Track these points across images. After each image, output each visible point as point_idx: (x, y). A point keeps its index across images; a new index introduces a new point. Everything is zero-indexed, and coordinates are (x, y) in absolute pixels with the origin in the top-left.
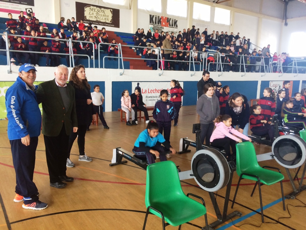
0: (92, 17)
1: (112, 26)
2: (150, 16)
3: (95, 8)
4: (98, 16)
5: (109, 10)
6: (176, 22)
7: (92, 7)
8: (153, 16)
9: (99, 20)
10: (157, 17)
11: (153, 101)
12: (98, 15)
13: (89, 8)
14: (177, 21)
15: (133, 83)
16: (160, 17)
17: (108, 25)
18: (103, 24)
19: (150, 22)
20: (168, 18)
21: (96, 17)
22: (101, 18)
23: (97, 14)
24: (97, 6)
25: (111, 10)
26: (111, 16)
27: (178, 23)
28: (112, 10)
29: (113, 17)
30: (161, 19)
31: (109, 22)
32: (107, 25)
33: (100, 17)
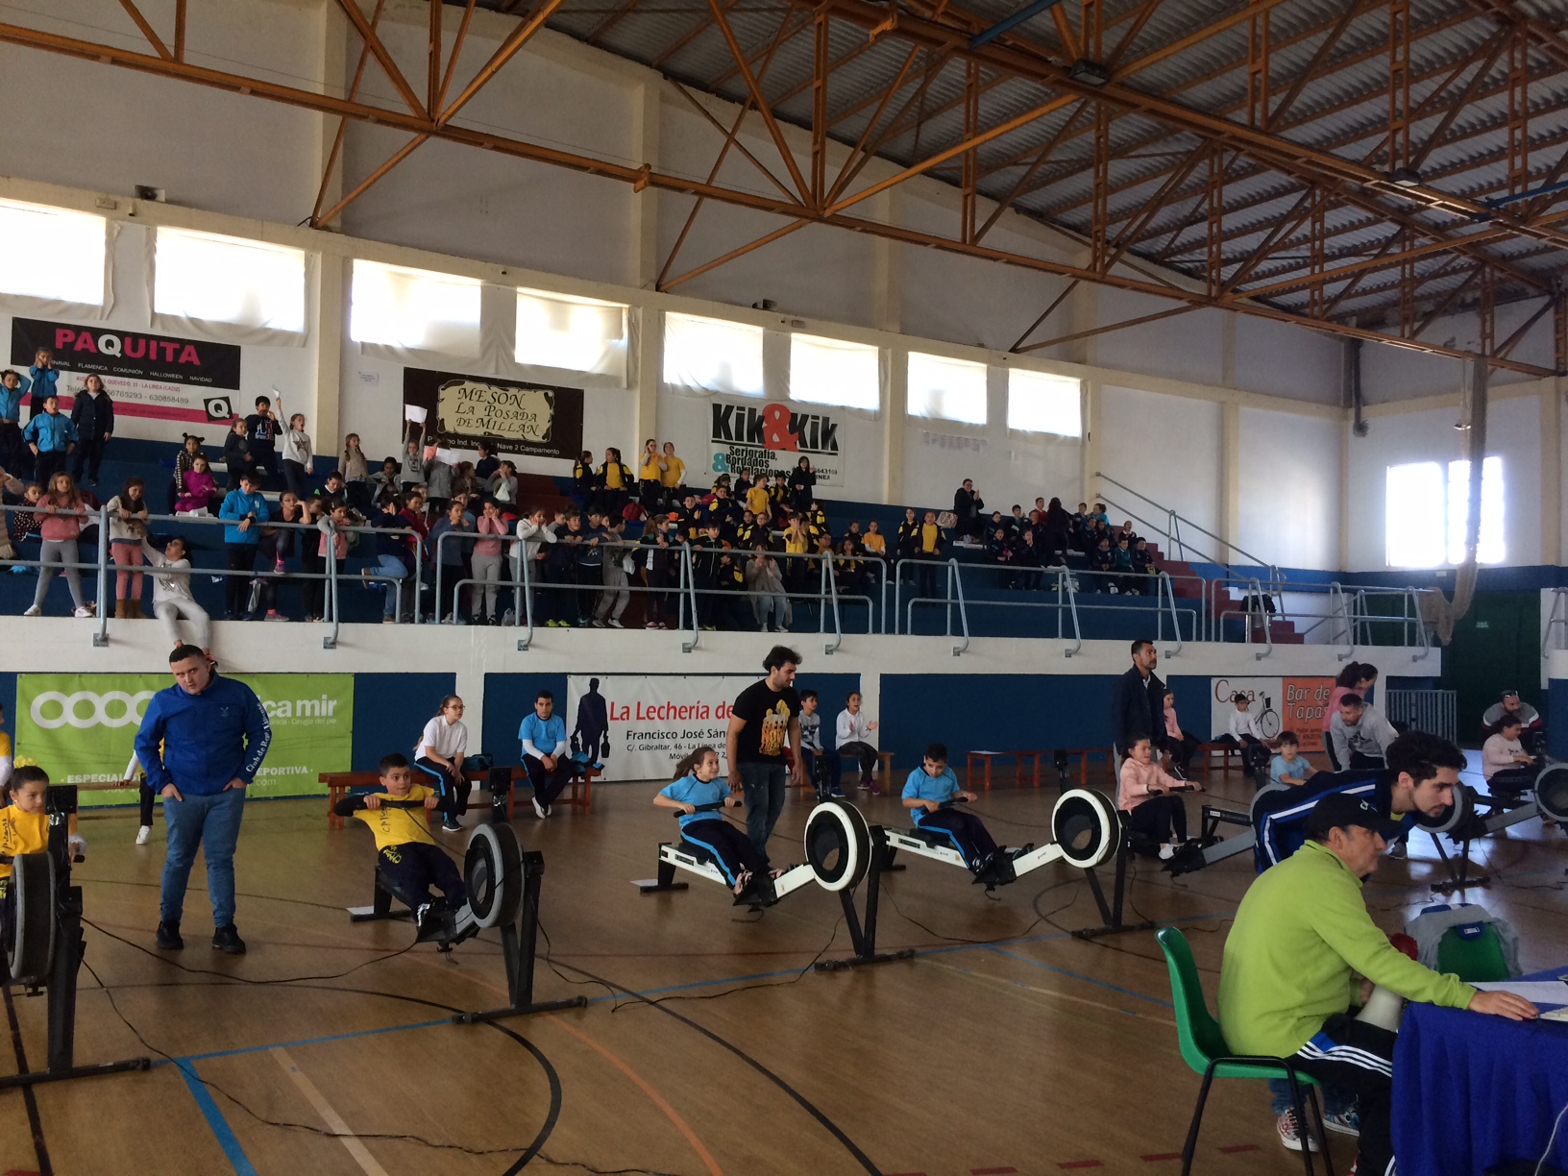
0: (467, 422)
1: (549, 455)
2: (717, 407)
3: (483, 387)
4: (495, 418)
5: (541, 393)
6: (829, 432)
7: (468, 385)
8: (729, 409)
9: (494, 432)
10: (746, 413)
11: (659, 751)
12: (492, 414)
13: (458, 388)
14: (834, 426)
15: (571, 680)
16: (759, 413)
17: (535, 450)
18: (511, 447)
19: (716, 434)
20: (795, 416)
21: (485, 421)
22: (506, 426)
23: (490, 407)
24: (490, 382)
25: (546, 395)
26: (548, 417)
27: (838, 435)
28: (551, 394)
29: (553, 418)
30: (762, 419)
31: (539, 439)
32: (527, 449)
33: (499, 421)
